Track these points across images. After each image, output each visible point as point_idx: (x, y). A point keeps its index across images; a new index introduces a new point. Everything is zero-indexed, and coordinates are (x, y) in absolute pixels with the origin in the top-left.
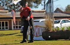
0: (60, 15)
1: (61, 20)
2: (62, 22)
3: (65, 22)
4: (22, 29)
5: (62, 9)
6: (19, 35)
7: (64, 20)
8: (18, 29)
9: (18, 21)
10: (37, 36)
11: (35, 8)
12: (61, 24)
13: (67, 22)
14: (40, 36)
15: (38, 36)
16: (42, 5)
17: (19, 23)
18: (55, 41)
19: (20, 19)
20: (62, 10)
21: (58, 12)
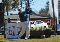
0: (35, 17)
1: (35, 21)
2: (36, 23)
3: (39, 23)
4: (1, 30)
7: (38, 22)
10: (13, 35)
11: (13, 11)
12: (35, 25)
14: (16, 35)
15: (15, 35)
20: (36, 13)
21: (33, 15)
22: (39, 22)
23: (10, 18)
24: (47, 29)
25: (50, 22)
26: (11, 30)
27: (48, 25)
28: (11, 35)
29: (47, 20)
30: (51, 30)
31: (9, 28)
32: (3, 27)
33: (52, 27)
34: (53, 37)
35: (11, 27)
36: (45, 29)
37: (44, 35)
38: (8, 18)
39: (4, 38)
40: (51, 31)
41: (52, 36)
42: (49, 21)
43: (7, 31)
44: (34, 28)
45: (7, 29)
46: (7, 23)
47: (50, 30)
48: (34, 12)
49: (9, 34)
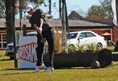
0: (78, 23)
1: (79, 33)
2: (80, 36)
3: (86, 36)
4: (8, 50)
5: (82, 13)
6: (3, 60)
7: (85, 33)
8: (2, 48)
9: (2, 34)
10: (34, 62)
12: (78, 39)
13: (90, 36)
16: (46, 6)
17: (3, 38)
18: (66, 70)
19: (4, 31)
20: (81, 15)
21: (75, 19)
22: (88, 35)
23: (27, 26)
24: (105, 49)
25: (111, 34)
26: (28, 51)
27: (105, 39)
28: (28, 60)
29: (104, 29)
30: (113, 51)
31: (25, 46)
32: (12, 44)
33: (114, 45)
34: (115, 67)
35: (28, 45)
36: (100, 49)
37: (97, 62)
38: (22, 26)
39: (14, 68)
40: (113, 53)
41: (114, 63)
42: (109, 32)
43: (21, 53)
44: (76, 46)
45: (21, 48)
46: (21, 37)
47: (110, 52)
48: (77, 12)
49: (25, 59)
